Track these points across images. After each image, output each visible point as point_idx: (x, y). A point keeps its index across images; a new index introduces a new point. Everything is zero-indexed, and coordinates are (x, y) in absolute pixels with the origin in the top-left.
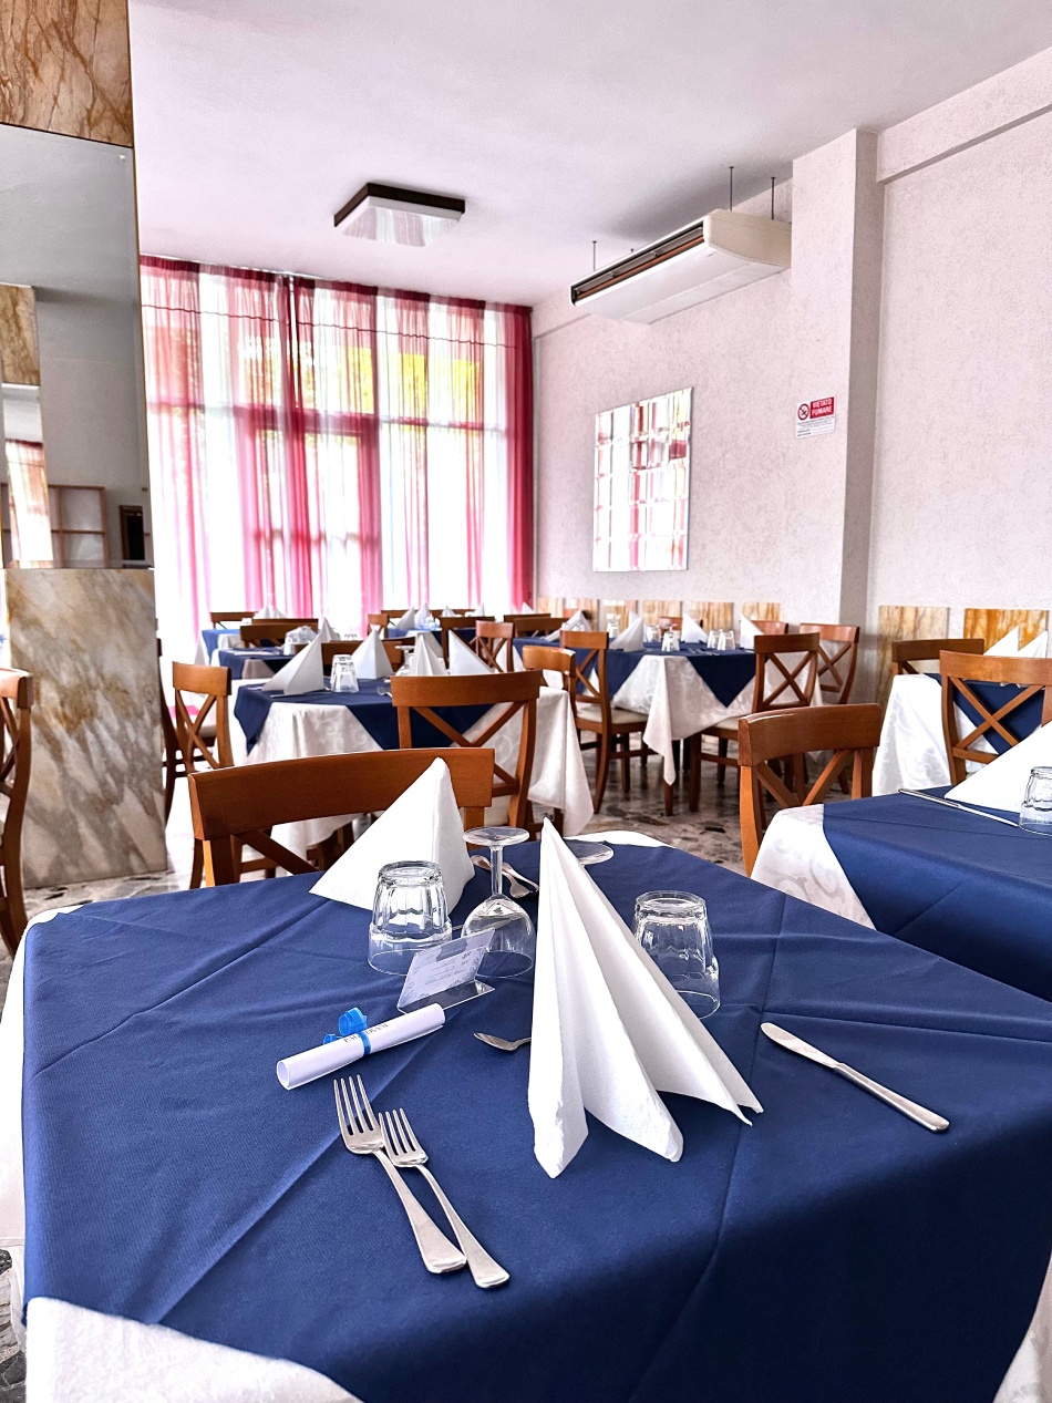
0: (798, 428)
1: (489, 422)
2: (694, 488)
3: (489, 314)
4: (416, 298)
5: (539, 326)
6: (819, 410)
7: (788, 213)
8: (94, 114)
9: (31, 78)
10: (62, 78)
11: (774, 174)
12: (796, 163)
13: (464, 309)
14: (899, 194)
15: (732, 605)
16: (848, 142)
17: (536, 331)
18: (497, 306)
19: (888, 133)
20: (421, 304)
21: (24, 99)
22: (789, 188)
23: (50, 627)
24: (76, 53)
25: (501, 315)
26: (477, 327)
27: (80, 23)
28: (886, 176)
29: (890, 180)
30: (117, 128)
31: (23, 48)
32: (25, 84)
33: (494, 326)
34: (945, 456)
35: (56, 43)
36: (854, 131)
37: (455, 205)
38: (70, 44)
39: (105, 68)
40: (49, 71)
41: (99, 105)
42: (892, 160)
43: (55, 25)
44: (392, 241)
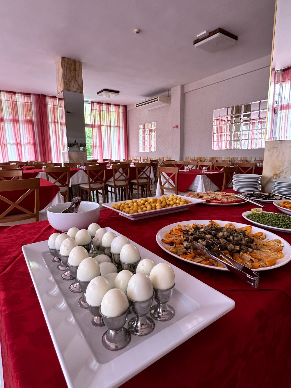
0: (173, 130)
1: (121, 125)
2: (157, 138)
3: (121, 107)
4: (109, 104)
5: (128, 109)
6: (176, 127)
7: (171, 95)
8: (78, 88)
9: (70, 84)
10: (74, 84)
11: (168, 90)
12: (172, 89)
13: (117, 106)
14: (187, 95)
15: (163, 157)
16: (179, 87)
17: (127, 110)
18: (122, 106)
19: (185, 86)
20: (110, 105)
21: (70, 87)
22: (171, 92)
23: (74, 160)
24: (76, 80)
25: (123, 107)
26: (119, 109)
27: (76, 76)
28: (185, 92)
29: (186, 93)
30: (81, 90)
31: (69, 80)
32: (70, 85)
33: (121, 109)
34: (194, 134)
35: (73, 79)
36: (180, 85)
37: (118, 92)
38: (75, 79)
39: (80, 82)
40: (73, 83)
41: (79, 87)
42: (186, 90)
43: (73, 76)
44: (105, 96)
